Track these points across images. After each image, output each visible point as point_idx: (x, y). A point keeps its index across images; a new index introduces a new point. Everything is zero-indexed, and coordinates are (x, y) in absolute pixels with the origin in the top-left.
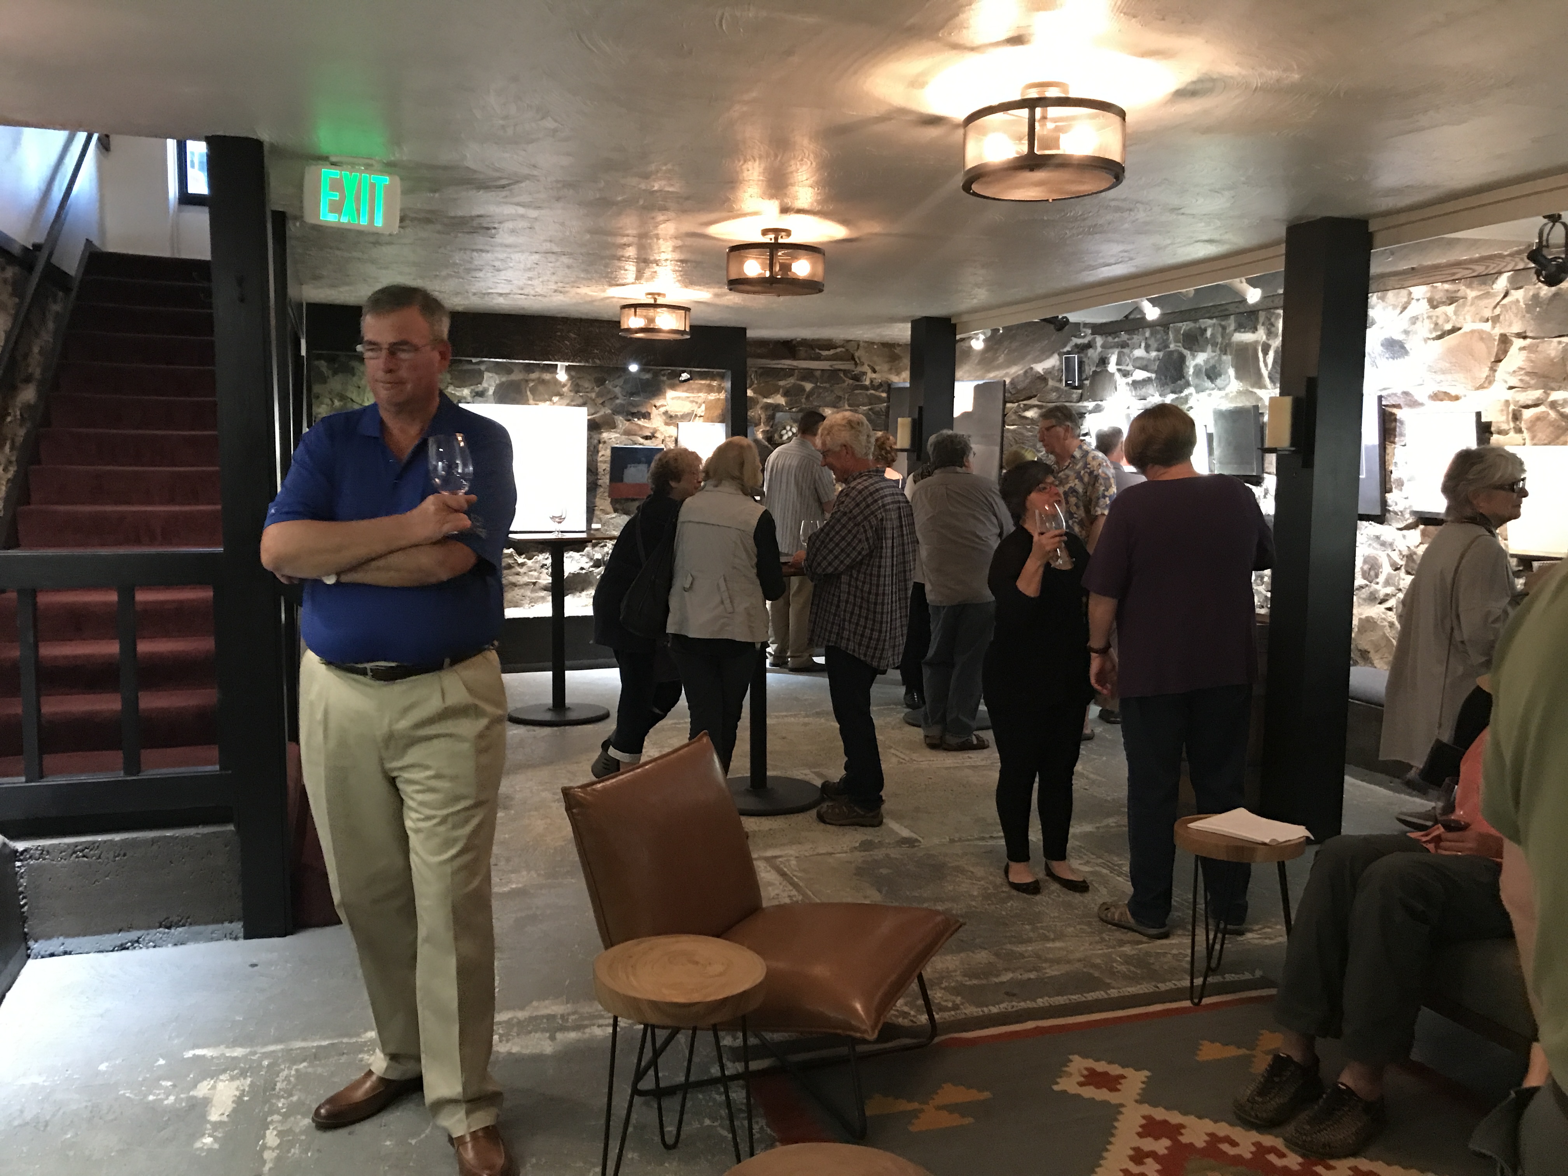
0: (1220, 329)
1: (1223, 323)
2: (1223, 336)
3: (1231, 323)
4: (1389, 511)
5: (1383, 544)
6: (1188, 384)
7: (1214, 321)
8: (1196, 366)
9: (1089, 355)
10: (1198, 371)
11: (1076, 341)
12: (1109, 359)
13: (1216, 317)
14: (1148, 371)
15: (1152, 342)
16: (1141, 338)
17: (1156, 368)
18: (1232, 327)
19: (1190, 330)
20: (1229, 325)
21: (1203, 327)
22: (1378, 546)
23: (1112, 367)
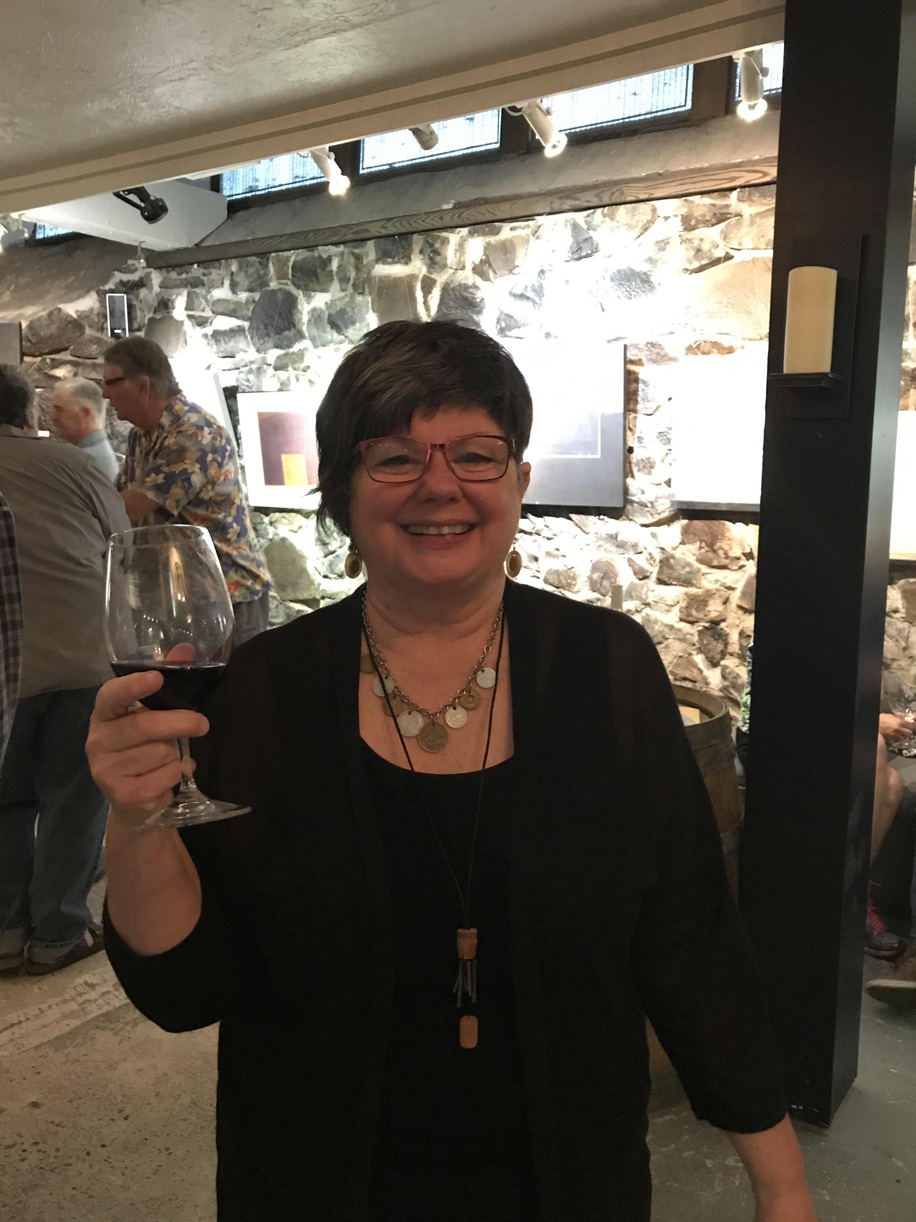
0: (352, 260)
1: (356, 251)
2: (358, 269)
3: (370, 250)
4: (632, 502)
5: (621, 546)
6: (300, 336)
7: (341, 248)
8: (314, 310)
9: (142, 296)
10: (316, 317)
11: (119, 276)
12: (173, 302)
13: (344, 243)
14: (237, 317)
15: (240, 278)
16: (223, 272)
17: (250, 314)
18: (372, 256)
19: (304, 260)
20: (367, 255)
21: (324, 256)
22: (614, 548)
23: (179, 311)
